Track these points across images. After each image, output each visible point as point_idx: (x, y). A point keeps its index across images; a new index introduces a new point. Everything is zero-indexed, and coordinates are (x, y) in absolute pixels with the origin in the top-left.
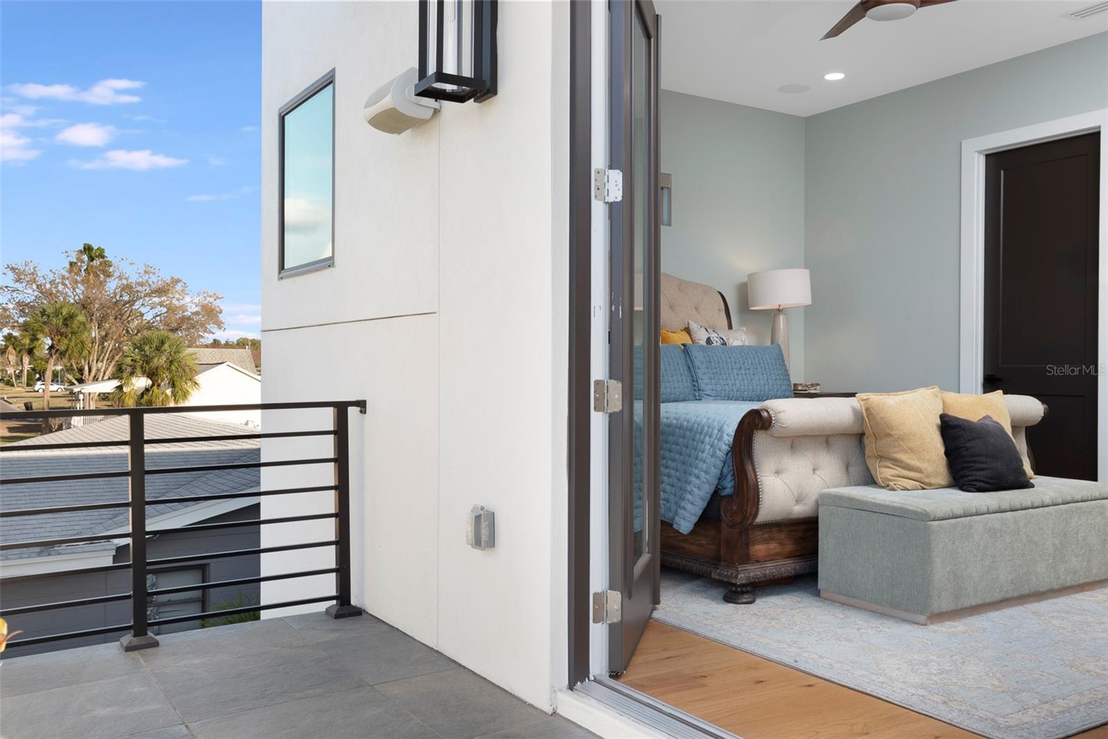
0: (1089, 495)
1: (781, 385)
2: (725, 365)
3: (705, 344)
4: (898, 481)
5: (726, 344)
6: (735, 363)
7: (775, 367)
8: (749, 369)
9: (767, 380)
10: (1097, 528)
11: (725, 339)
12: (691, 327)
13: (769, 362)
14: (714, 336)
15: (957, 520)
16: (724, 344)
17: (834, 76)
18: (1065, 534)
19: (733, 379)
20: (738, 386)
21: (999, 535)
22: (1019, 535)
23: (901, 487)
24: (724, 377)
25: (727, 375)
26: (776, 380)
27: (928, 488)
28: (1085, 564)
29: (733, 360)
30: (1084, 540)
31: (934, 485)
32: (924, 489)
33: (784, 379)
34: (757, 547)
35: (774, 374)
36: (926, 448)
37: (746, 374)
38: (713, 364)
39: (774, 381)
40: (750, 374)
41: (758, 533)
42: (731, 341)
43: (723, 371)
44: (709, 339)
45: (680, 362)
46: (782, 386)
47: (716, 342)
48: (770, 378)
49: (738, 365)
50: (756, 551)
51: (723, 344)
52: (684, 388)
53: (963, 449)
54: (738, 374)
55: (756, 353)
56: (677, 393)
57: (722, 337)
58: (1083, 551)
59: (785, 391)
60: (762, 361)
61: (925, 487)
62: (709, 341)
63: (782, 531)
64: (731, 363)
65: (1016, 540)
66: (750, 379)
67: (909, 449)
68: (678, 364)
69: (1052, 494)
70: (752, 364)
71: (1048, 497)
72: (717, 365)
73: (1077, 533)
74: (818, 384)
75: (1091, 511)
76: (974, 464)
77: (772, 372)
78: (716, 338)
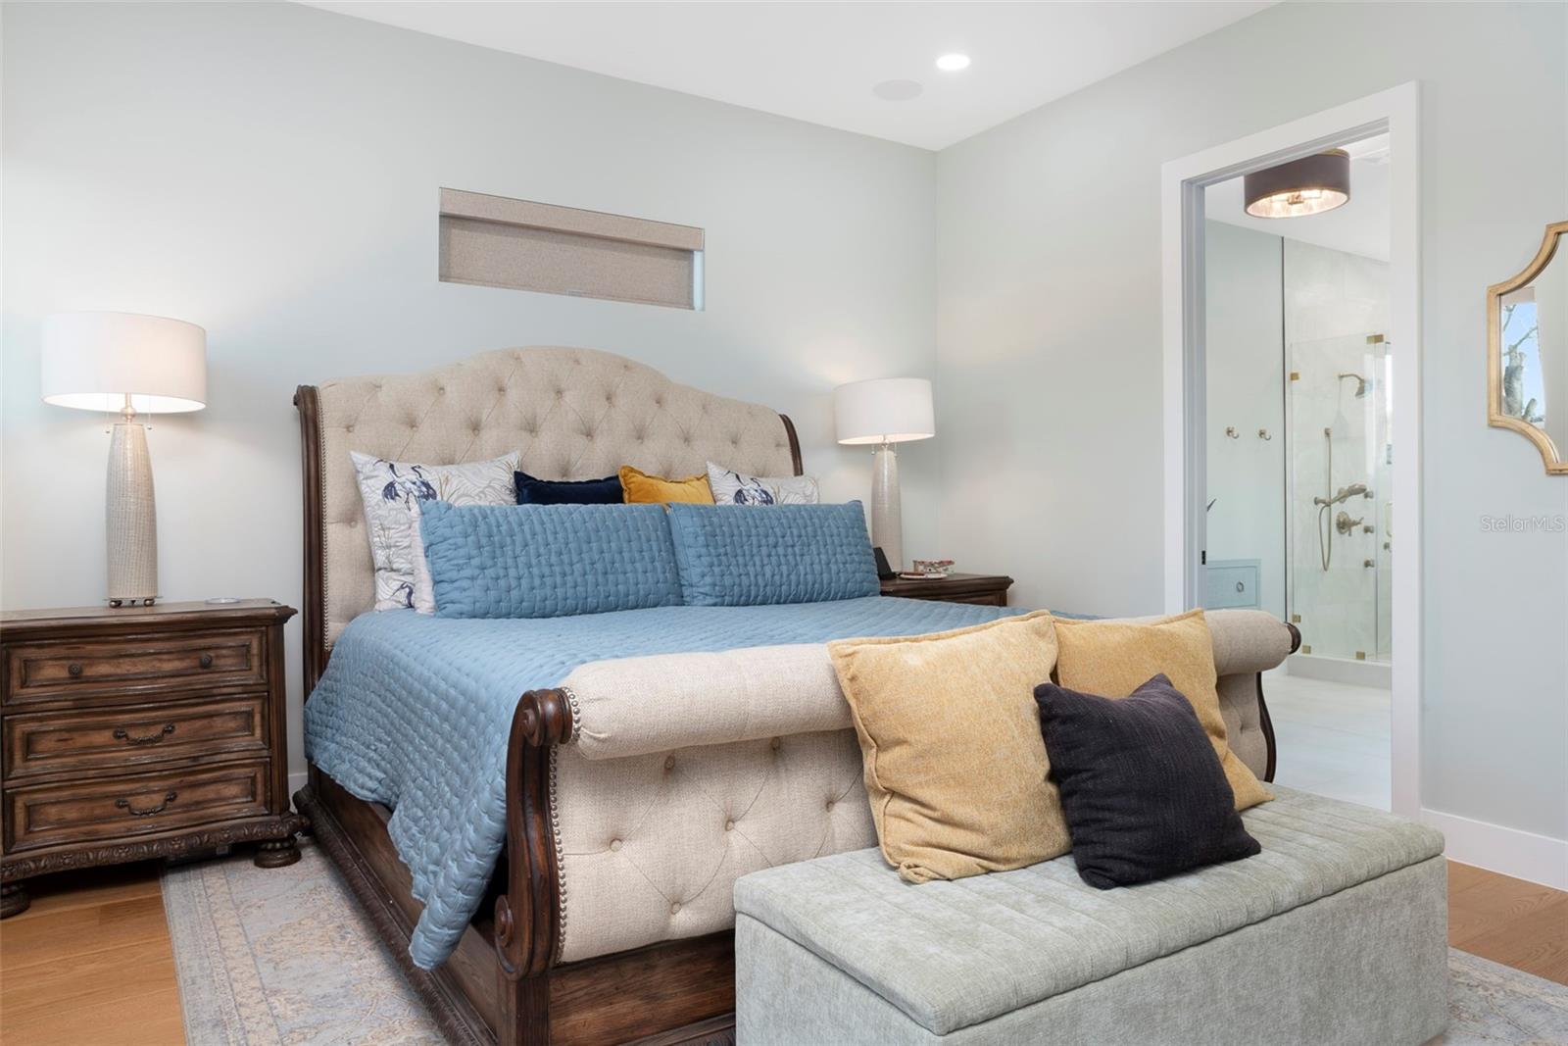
0: (1386, 862)
1: (854, 573)
2: (745, 539)
3: (732, 502)
4: (924, 857)
5: (772, 502)
6: (767, 536)
7: (844, 541)
8: (793, 546)
9: (828, 564)
10: (1402, 932)
11: (771, 492)
12: (711, 474)
13: (835, 531)
14: (750, 488)
15: (1033, 1010)
16: (769, 500)
17: (953, 62)
18: (1332, 968)
19: (758, 563)
20: (768, 575)
21: (1159, 1017)
22: (1214, 1001)
23: (931, 874)
24: (741, 560)
25: (747, 558)
26: (844, 563)
27: (1001, 867)
28: (1376, 1024)
29: (761, 530)
30: (1375, 967)
31: (1015, 860)
32: (989, 871)
33: (860, 563)
34: (572, 1017)
35: (843, 552)
36: (995, 773)
37: (785, 556)
38: (718, 538)
39: (841, 566)
40: (795, 555)
41: (576, 986)
42: (782, 495)
43: (739, 551)
44: (739, 493)
45: (653, 536)
46: (857, 574)
47: (754, 500)
48: (833, 560)
49: (771, 540)
50: (573, 1027)
51: (766, 502)
52: (658, 582)
53: (1085, 775)
54: (769, 556)
55: (811, 519)
56: (642, 593)
57: (765, 489)
58: (1372, 997)
59: (862, 582)
60: (819, 532)
61: (992, 865)
62: (739, 496)
63: (654, 967)
64: (758, 535)
65: (1207, 1016)
66: (793, 563)
67: (954, 778)
68: (649, 540)
69: (1299, 877)
70: (800, 536)
71: (1289, 888)
72: (728, 541)
73: (1357, 959)
74: (950, 563)
75: (1390, 900)
76: (1107, 815)
77: (839, 549)
78: (753, 492)
